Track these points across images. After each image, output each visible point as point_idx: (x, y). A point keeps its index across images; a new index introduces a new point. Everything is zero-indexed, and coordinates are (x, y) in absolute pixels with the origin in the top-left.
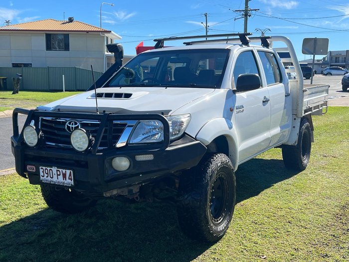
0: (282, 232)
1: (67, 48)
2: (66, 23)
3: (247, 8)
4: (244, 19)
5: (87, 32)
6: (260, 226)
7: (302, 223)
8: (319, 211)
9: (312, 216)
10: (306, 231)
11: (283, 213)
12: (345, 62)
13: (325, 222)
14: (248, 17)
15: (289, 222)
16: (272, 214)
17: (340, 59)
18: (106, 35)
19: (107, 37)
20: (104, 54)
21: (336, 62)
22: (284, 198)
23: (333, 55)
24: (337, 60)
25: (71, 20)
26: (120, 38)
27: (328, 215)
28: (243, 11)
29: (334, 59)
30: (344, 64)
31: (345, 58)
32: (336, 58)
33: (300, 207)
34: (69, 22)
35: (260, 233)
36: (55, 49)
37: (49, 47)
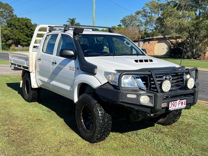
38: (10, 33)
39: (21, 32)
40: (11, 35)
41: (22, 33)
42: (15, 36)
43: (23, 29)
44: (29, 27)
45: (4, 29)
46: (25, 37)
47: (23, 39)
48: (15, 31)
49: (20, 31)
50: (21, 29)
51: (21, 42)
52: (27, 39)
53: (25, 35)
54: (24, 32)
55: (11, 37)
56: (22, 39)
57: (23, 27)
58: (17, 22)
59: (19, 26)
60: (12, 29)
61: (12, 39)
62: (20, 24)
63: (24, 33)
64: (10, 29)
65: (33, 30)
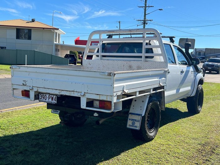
0: (164, 161)
1: (30, 38)
2: (30, 22)
3: (145, 19)
4: (143, 25)
5: (44, 28)
6: (149, 156)
7: (177, 155)
8: (188, 147)
9: (183, 150)
10: (179, 160)
11: (164, 148)
12: (204, 55)
13: (192, 154)
14: (146, 24)
15: (168, 154)
16: (157, 148)
17: (202, 53)
18: (56, 31)
19: (56, 33)
20: (53, 43)
21: (199, 55)
22: (165, 138)
23: (197, 50)
24: (200, 54)
25: (33, 21)
26: (64, 34)
27: (194, 150)
28: (143, 20)
29: (198, 53)
30: (204, 56)
31: (205, 53)
32: (199, 53)
33: (175, 144)
34: (32, 22)
35: (149, 161)
36: (22, 38)
37: (18, 37)
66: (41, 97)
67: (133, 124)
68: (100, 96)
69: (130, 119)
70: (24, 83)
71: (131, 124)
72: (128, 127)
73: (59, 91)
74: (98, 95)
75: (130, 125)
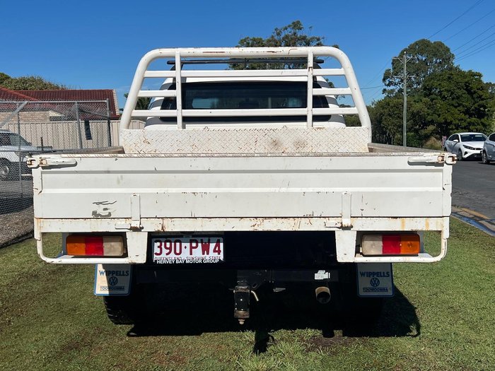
38: (426, 110)
39: (452, 105)
40: (428, 114)
41: (456, 107)
42: (439, 115)
43: (458, 98)
44: (475, 92)
45: (415, 101)
46: (462, 116)
47: (457, 121)
48: (439, 103)
49: (451, 102)
50: (453, 99)
51: (452, 129)
52: (469, 120)
53: (463, 112)
54: (459, 105)
55: (429, 118)
56: (454, 122)
57: (459, 92)
58: (445, 84)
59: (448, 91)
60: (432, 100)
61: (432, 122)
62: (452, 87)
63: (461, 108)
64: (427, 99)
65: (483, 97)
66: (160, 247)
67: (375, 283)
68: (403, 223)
69: (363, 274)
70: (100, 210)
71: (369, 286)
72: (362, 293)
73: (254, 222)
74: (396, 218)
75: (366, 290)
